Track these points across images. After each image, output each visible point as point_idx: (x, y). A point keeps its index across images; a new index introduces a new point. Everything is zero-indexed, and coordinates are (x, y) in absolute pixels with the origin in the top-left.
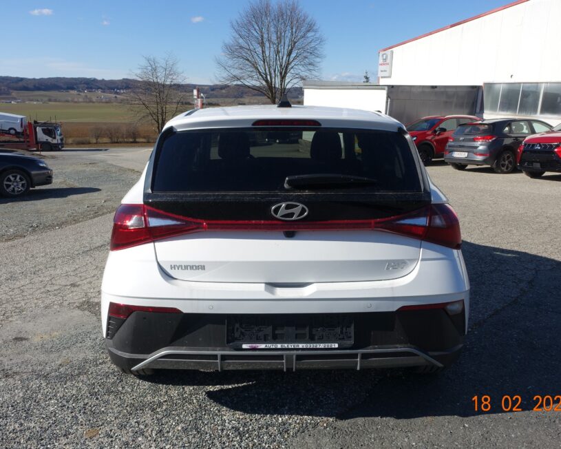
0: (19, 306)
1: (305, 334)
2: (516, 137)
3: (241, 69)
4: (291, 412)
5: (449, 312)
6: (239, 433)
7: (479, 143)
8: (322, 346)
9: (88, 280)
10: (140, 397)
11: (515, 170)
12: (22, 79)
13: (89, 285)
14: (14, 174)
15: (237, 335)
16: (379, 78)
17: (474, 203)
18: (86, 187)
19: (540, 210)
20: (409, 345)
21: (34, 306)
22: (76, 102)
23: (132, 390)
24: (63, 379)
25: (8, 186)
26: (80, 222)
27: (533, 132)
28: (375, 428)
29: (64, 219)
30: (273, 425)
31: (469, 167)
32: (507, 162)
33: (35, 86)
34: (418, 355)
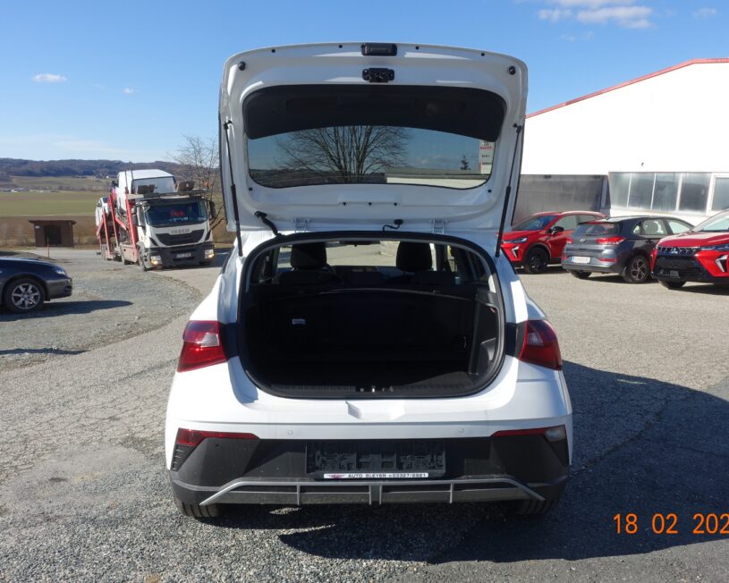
0: (50, 442)
1: (392, 463)
2: (650, 239)
3: (308, 152)
4: (376, 556)
5: (549, 439)
6: (319, 578)
7: (602, 246)
8: (410, 475)
9: (130, 412)
10: (204, 541)
11: (649, 280)
12: (26, 162)
13: (132, 419)
14: (26, 284)
15: (318, 463)
16: (479, 165)
17: (597, 320)
18: (113, 299)
19: (677, 329)
20: (506, 475)
21: (68, 442)
22: (94, 191)
23: (194, 534)
24: (113, 523)
25: (17, 299)
26: (110, 343)
27: (670, 232)
28: (471, 572)
29: (90, 340)
30: (357, 570)
31: (593, 275)
32: (639, 270)
33: (42, 171)
34: (515, 487)
